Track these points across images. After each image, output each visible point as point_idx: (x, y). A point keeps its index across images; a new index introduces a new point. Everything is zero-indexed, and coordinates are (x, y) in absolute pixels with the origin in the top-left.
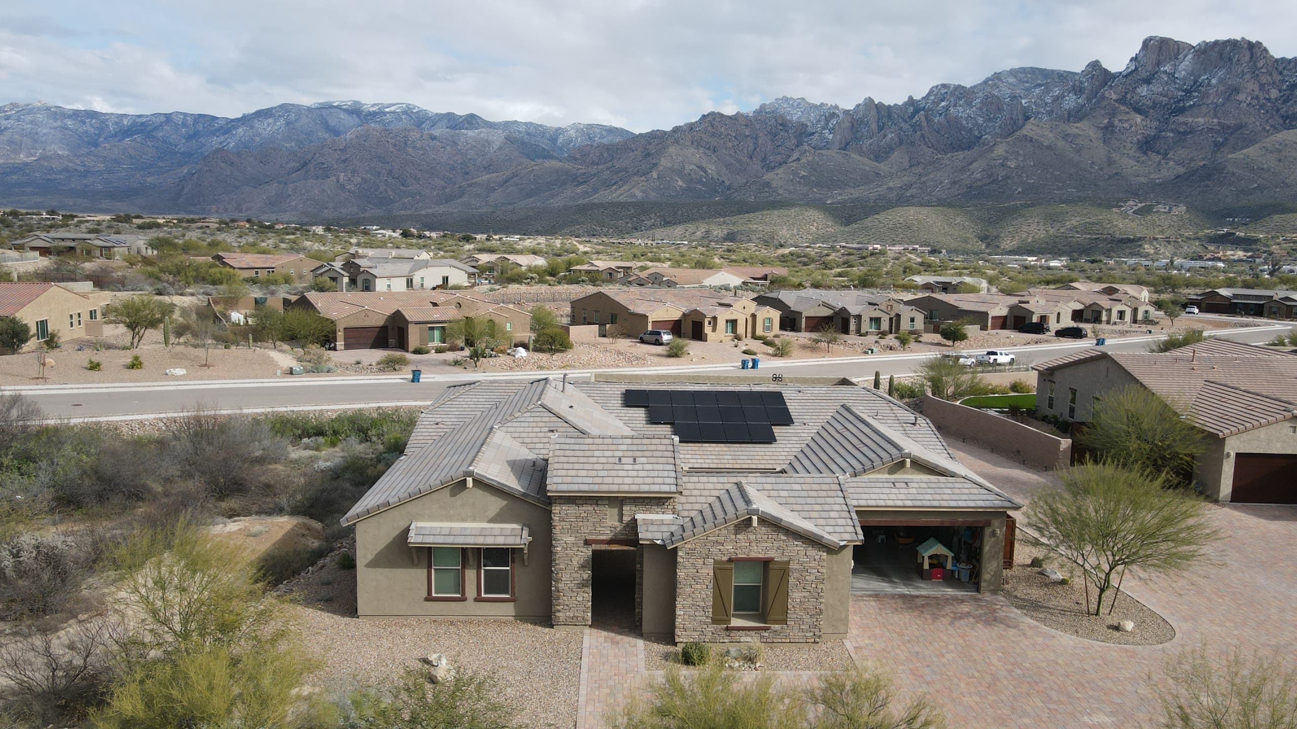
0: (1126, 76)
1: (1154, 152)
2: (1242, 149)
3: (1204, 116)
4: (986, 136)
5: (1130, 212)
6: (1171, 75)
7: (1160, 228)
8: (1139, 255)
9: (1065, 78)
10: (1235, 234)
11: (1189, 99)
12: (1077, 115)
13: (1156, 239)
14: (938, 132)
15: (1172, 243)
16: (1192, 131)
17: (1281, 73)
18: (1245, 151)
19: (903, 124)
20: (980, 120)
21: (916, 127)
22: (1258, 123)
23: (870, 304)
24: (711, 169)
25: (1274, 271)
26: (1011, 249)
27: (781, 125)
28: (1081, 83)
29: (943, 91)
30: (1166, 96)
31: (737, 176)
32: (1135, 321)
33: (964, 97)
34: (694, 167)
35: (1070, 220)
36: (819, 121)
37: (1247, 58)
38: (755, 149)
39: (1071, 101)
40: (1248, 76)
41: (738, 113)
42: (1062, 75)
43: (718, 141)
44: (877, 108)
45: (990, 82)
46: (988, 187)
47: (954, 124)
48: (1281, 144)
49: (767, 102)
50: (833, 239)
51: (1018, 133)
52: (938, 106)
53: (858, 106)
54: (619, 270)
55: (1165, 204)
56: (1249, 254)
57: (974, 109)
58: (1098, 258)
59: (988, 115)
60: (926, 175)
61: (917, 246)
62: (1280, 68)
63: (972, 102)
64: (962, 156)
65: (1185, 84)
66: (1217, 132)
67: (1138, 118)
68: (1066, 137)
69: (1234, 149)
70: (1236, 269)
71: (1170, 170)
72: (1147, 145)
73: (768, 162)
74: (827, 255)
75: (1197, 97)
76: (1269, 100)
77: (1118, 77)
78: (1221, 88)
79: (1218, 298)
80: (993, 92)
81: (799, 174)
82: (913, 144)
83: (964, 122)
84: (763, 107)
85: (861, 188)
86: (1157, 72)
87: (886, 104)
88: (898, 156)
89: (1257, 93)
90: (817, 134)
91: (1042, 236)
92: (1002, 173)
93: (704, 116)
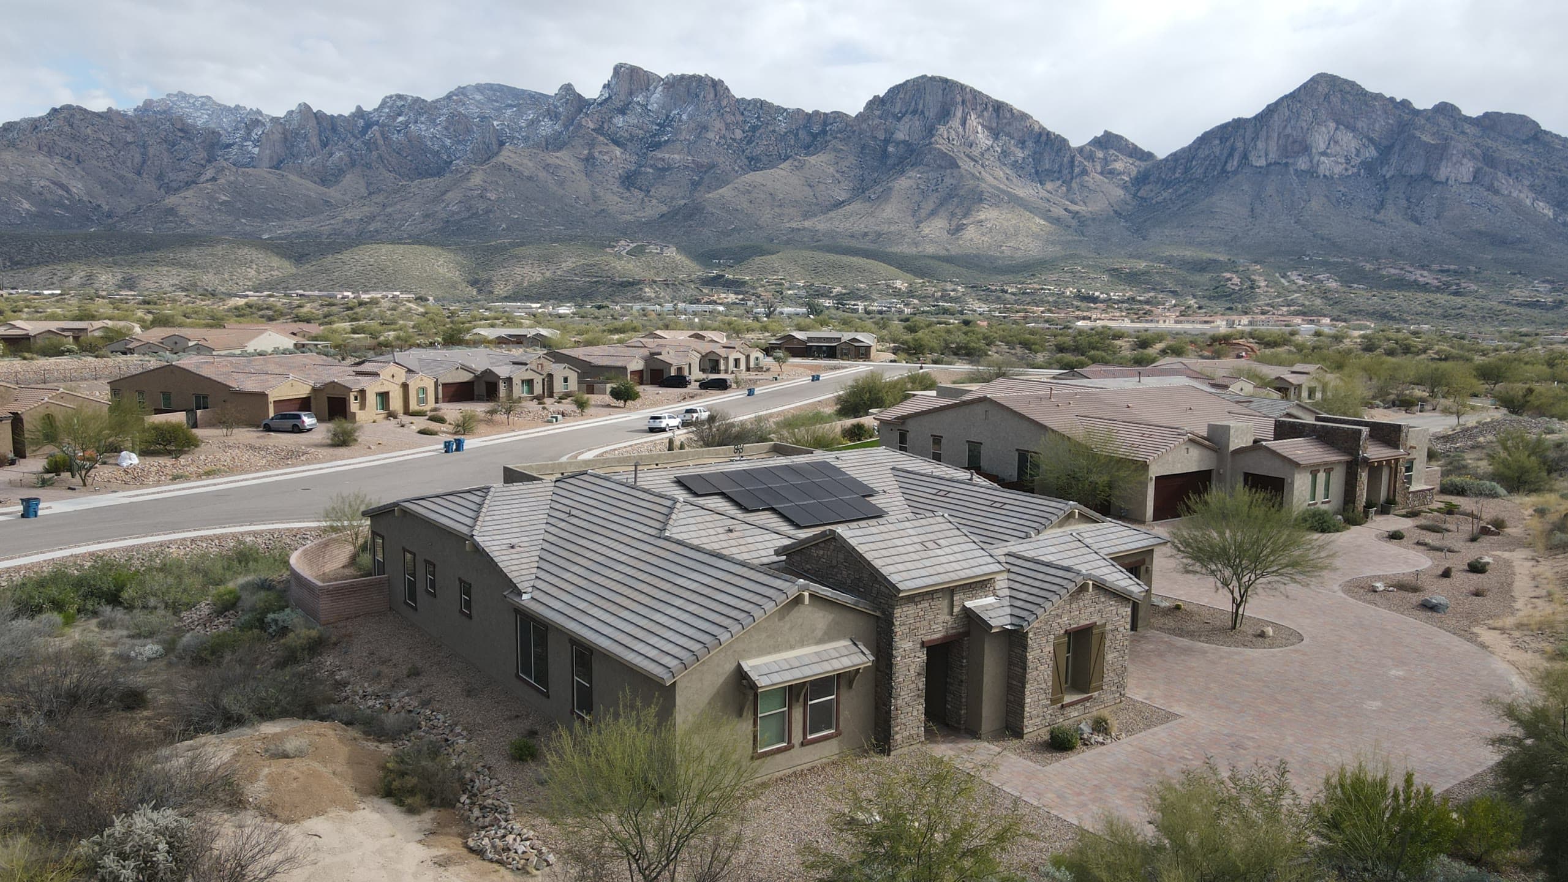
0: (600, 104)
1: (636, 188)
2: (716, 189)
3: (679, 153)
4: (457, 162)
5: (624, 253)
6: (644, 107)
7: (655, 271)
8: (641, 299)
9: (538, 100)
10: (724, 276)
11: (664, 133)
12: (554, 143)
13: (655, 282)
14: (398, 153)
15: (671, 286)
16: (669, 168)
17: (743, 114)
18: (720, 191)
19: (352, 141)
20: (448, 142)
21: (371, 145)
22: (727, 163)
23: (514, 363)
24: (77, 187)
25: (771, 313)
26: (505, 294)
27: (180, 130)
28: (556, 107)
29: (400, 103)
30: (642, 129)
31: (121, 199)
32: (748, 369)
33: (425, 112)
34: (48, 183)
35: (565, 261)
36: (237, 129)
37: (712, 95)
38: (144, 162)
39: (547, 127)
40: (714, 115)
41: (110, 110)
42: (533, 97)
43: (84, 147)
44: (316, 118)
45: (455, 98)
46: (468, 222)
47: (417, 145)
48: (750, 185)
49: (156, 97)
50: (283, 285)
51: (494, 160)
52: (395, 121)
53: (290, 113)
54: (66, 334)
55: (656, 245)
56: (741, 297)
57: (439, 128)
58: (604, 304)
59: (456, 137)
60: (391, 205)
61: (398, 293)
62: (742, 109)
63: (435, 119)
64: (433, 184)
65: (658, 118)
66: (693, 170)
67: (618, 151)
68: (546, 167)
69: (710, 189)
70: (734, 312)
71: (653, 209)
72: (629, 180)
73: (166, 181)
74: (300, 306)
75: (671, 132)
76: (734, 140)
77: (593, 104)
78: (692, 125)
79: (795, 342)
80: (459, 110)
81: (219, 198)
82: (369, 166)
83: (429, 143)
84: (148, 104)
85: (307, 219)
86: (630, 103)
87: (329, 114)
88: (352, 182)
89: (723, 132)
90: (236, 147)
91: (538, 279)
92: (482, 206)
93: (54, 110)
